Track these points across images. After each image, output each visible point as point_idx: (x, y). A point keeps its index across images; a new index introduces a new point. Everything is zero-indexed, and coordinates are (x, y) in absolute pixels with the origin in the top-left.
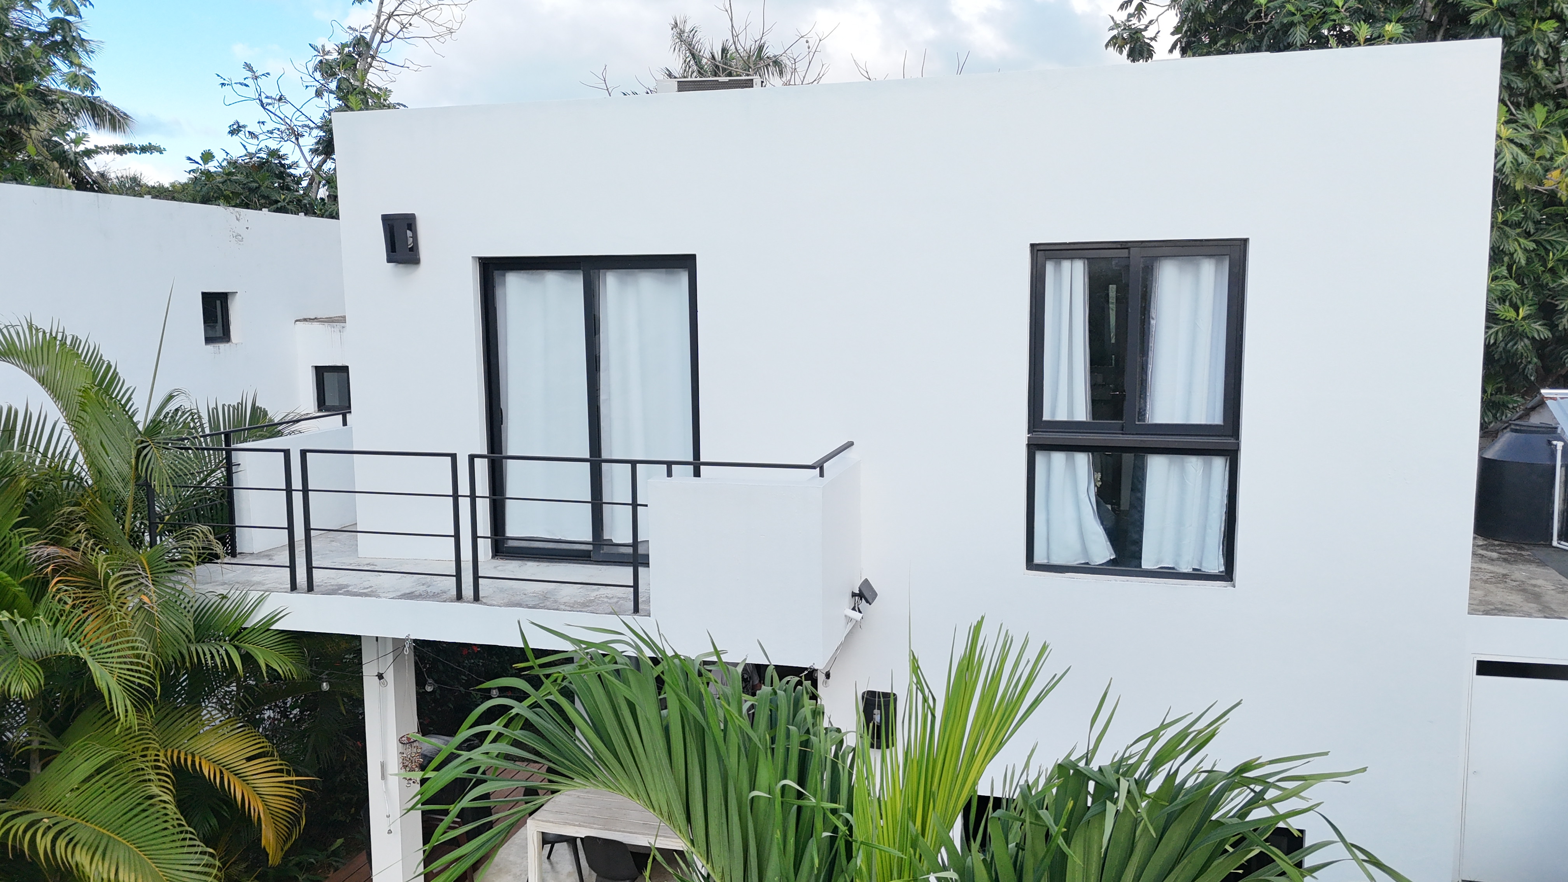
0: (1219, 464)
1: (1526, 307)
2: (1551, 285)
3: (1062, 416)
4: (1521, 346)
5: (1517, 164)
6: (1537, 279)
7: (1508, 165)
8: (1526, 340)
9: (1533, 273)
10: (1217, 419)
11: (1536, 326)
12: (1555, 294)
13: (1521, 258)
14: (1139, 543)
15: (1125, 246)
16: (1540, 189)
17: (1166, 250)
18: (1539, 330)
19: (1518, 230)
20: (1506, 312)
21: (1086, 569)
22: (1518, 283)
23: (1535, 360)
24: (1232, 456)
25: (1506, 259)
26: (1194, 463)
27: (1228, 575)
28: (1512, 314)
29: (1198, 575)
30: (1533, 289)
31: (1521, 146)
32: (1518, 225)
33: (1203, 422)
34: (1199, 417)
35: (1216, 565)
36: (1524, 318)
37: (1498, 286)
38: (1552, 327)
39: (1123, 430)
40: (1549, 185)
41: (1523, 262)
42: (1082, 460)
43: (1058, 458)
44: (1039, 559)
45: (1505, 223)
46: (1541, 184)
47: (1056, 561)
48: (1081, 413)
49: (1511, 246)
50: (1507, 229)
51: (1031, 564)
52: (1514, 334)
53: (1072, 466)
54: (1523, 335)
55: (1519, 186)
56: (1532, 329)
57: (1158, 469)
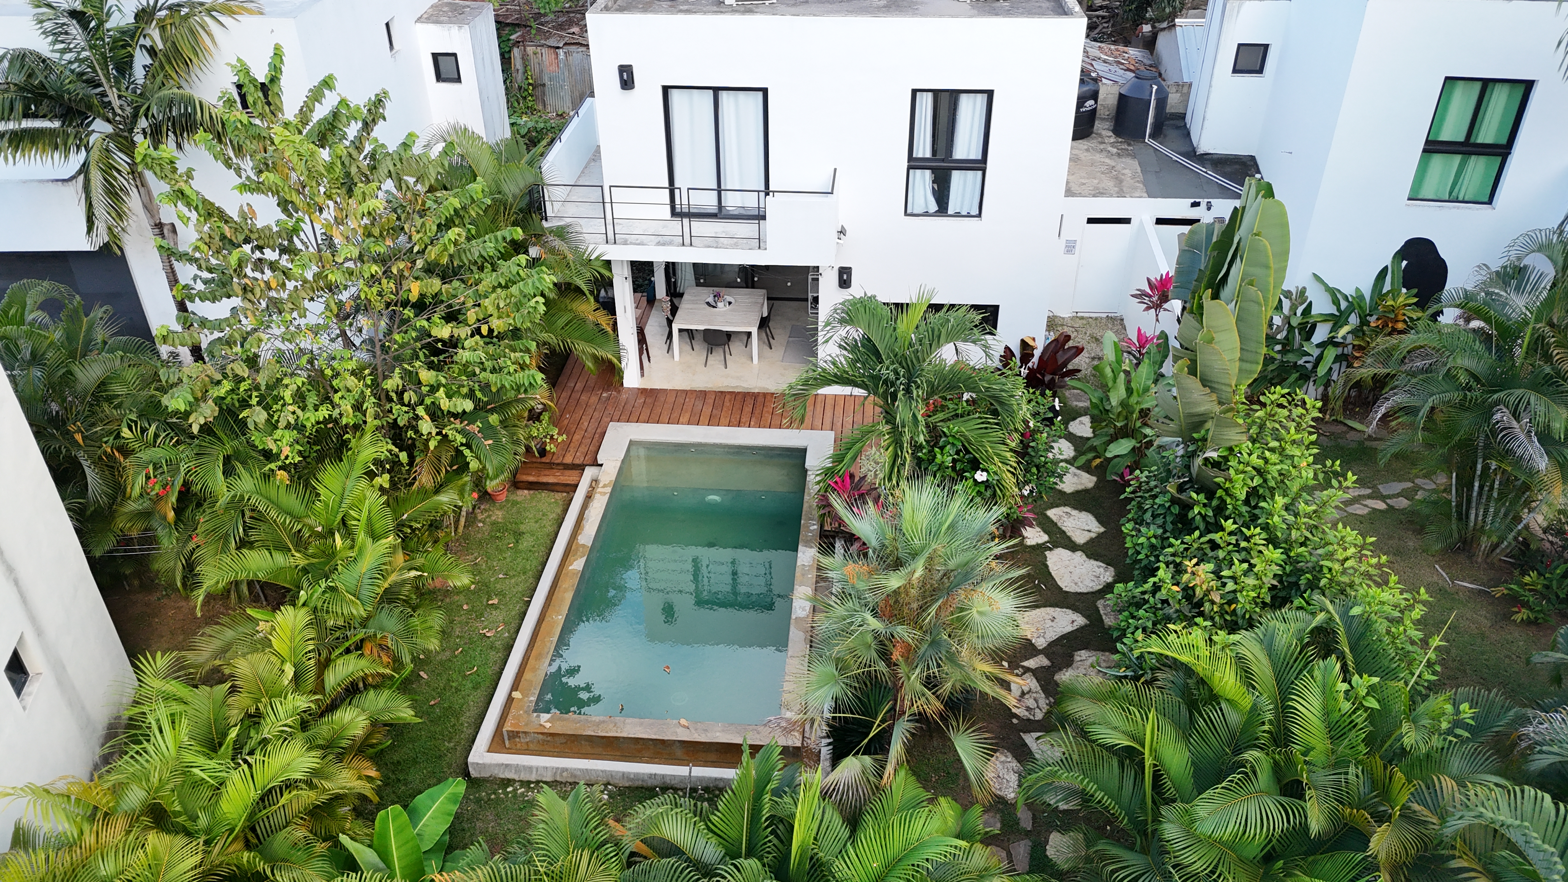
0: (980, 173)
3: (920, 155)
10: (980, 157)
14: (947, 203)
15: (949, 91)
17: (964, 92)
21: (926, 214)
24: (983, 170)
26: (969, 173)
27: (979, 215)
29: (969, 216)
33: (973, 158)
35: (975, 212)
39: (944, 161)
42: (928, 173)
43: (918, 172)
44: (909, 211)
47: (915, 212)
48: (928, 155)
51: (906, 214)
53: (924, 175)
57: (956, 176)
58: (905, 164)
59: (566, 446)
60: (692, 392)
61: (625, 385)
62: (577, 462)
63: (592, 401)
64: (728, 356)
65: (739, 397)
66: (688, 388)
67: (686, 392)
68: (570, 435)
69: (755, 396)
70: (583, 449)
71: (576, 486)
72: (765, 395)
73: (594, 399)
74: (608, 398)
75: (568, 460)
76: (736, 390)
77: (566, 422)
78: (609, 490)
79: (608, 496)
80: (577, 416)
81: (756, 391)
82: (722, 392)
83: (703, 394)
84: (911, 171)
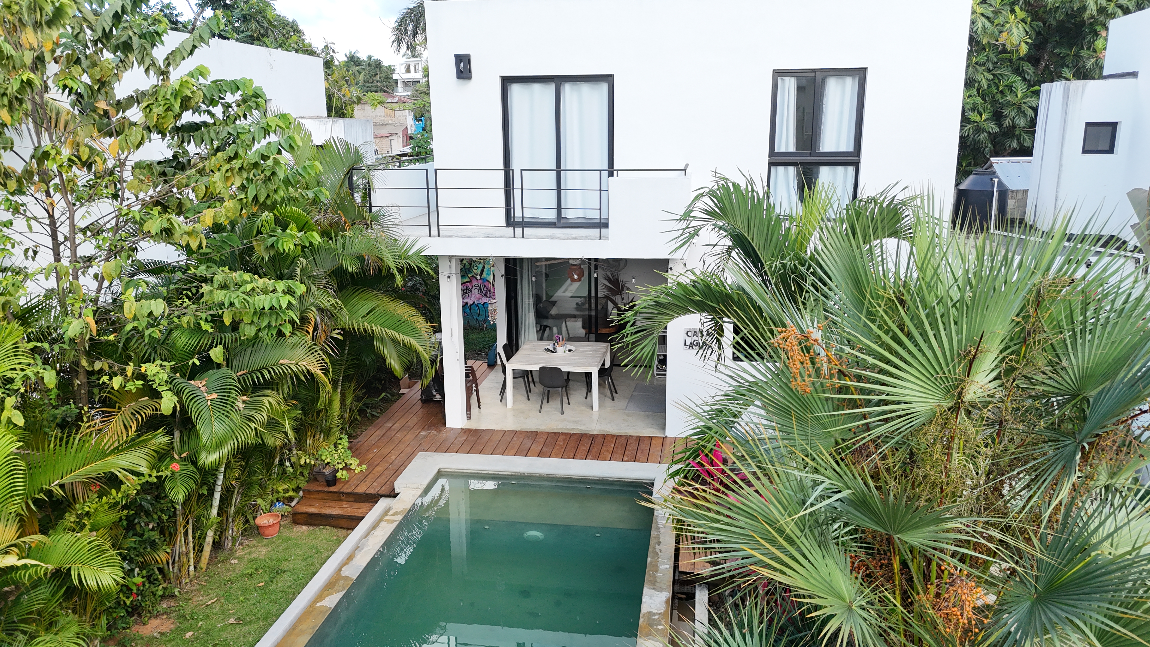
0: (851, 169)
1: (986, 114)
2: (1001, 101)
3: (783, 150)
4: (983, 136)
5: (984, 28)
6: (993, 97)
7: (980, 29)
8: (985, 134)
9: (991, 93)
10: (851, 149)
11: (991, 125)
12: (1002, 106)
13: (984, 84)
15: (814, 71)
16: (997, 43)
17: (832, 73)
18: (992, 127)
19: (984, 68)
20: (974, 116)
22: (982, 99)
23: (990, 145)
24: (857, 165)
25: (976, 85)
26: (840, 169)
28: (978, 118)
30: (991, 103)
31: (988, 18)
32: (984, 64)
33: (845, 150)
34: (843, 149)
36: (985, 121)
37: (970, 101)
38: (1000, 125)
39: (810, 155)
40: (1001, 41)
41: (986, 87)
42: (791, 169)
43: (781, 169)
45: (976, 63)
46: (997, 41)
48: (792, 149)
49: (979, 77)
50: (977, 67)
52: (979, 130)
53: (786, 173)
54: (983, 130)
55: (985, 42)
56: (989, 127)
57: (824, 172)
58: (766, 160)
59: (364, 476)
60: (521, 432)
61: (448, 425)
62: (371, 491)
63: (407, 438)
64: (565, 405)
65: (575, 438)
66: (518, 429)
67: (515, 432)
68: (371, 467)
69: (593, 437)
70: (381, 480)
71: (362, 518)
72: (605, 436)
73: (410, 436)
74: (426, 436)
75: (362, 490)
76: (572, 432)
77: (371, 456)
78: (400, 517)
79: (395, 524)
80: (385, 451)
81: (595, 433)
82: (555, 433)
83: (534, 434)
84: (773, 169)
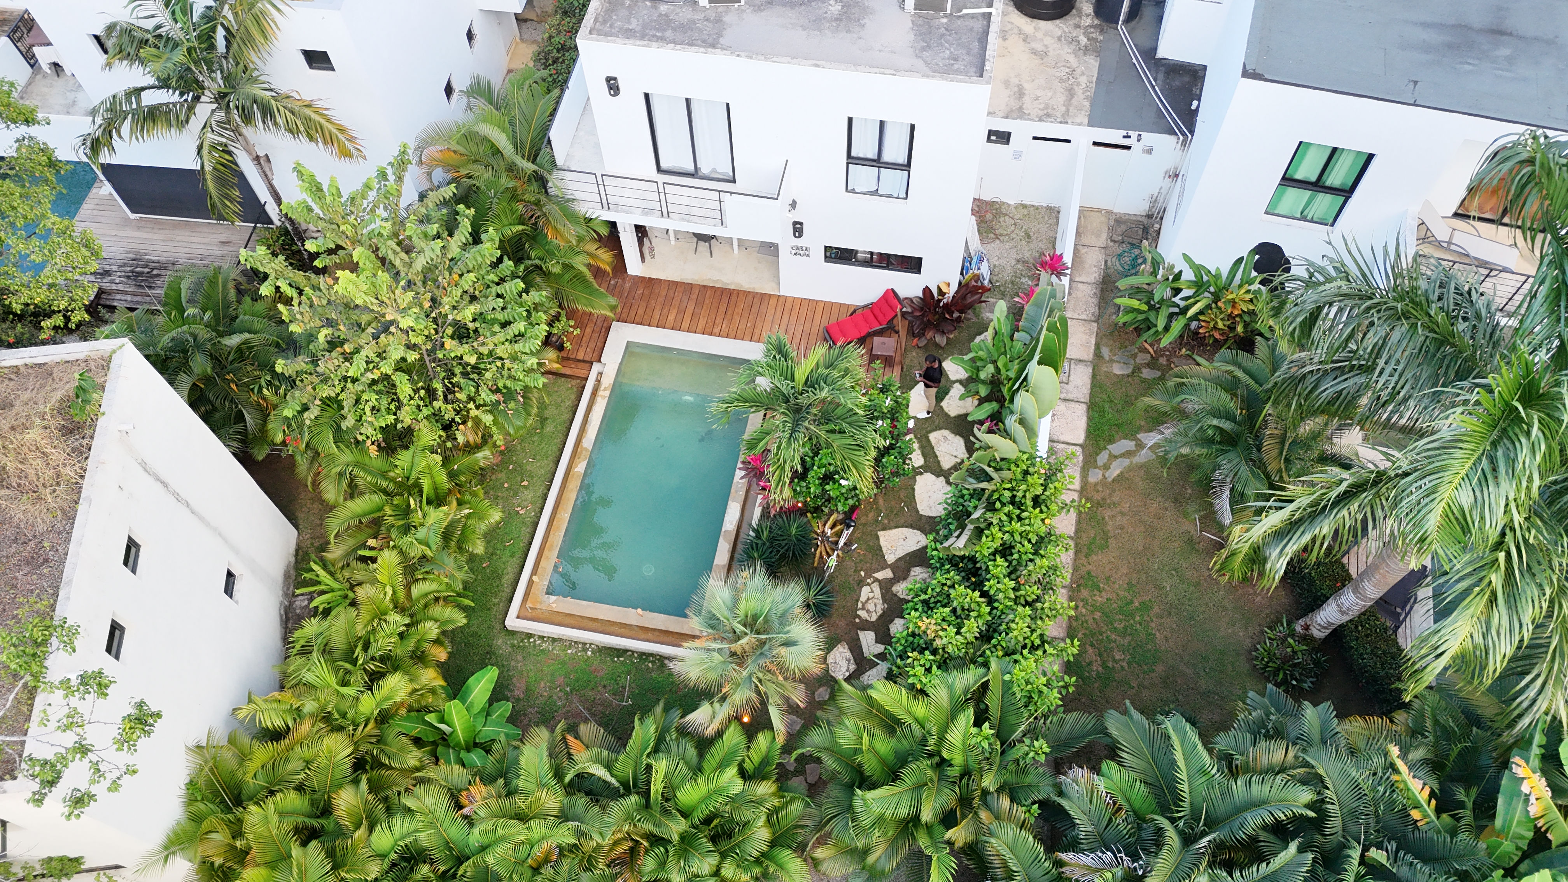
10: (905, 163)
21: (863, 193)
27: (906, 198)
29: (898, 197)
33: (900, 163)
35: (903, 195)
43: (856, 166)
44: (849, 188)
51: (847, 191)
58: (845, 161)
59: (580, 340)
60: (682, 284)
61: (630, 272)
62: (587, 358)
65: (719, 293)
66: (678, 280)
67: (676, 284)
68: (583, 328)
69: (730, 294)
70: (592, 344)
71: (586, 380)
72: (739, 292)
74: (615, 286)
75: (580, 356)
76: (717, 285)
78: (608, 393)
81: (732, 287)
82: (704, 286)
83: (688, 287)
84: (851, 167)
